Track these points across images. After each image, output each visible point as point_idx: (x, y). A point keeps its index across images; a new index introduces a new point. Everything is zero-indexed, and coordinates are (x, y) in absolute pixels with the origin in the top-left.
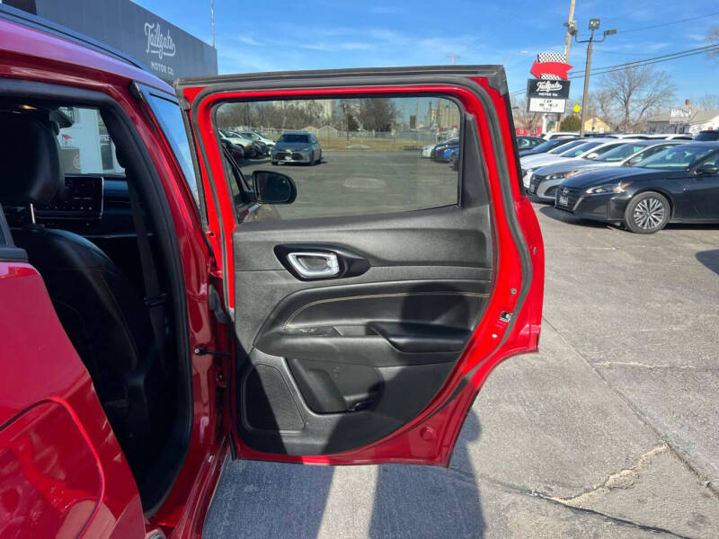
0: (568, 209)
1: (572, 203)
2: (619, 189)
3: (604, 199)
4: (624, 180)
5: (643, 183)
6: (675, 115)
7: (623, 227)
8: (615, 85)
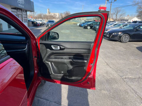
0: (109, 38)
1: (109, 36)
2: (120, 33)
3: (117, 35)
4: (121, 31)
5: (124, 32)
6: (126, 18)
7: (120, 41)
8: (114, 11)
